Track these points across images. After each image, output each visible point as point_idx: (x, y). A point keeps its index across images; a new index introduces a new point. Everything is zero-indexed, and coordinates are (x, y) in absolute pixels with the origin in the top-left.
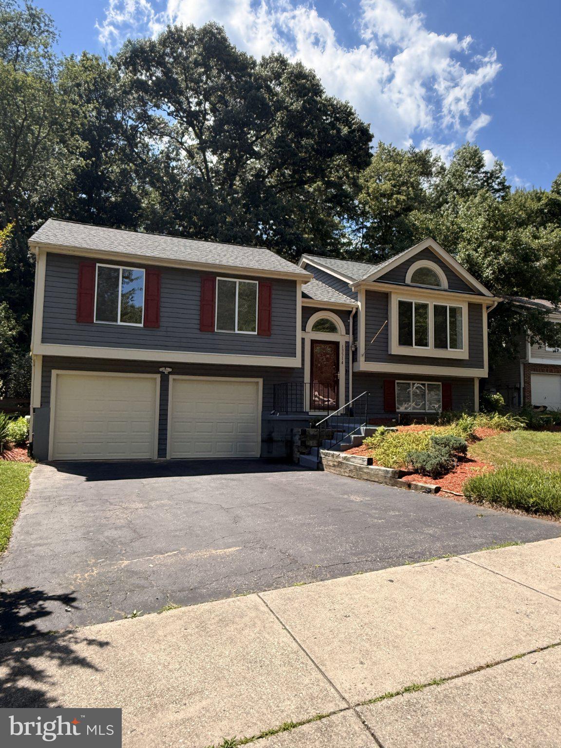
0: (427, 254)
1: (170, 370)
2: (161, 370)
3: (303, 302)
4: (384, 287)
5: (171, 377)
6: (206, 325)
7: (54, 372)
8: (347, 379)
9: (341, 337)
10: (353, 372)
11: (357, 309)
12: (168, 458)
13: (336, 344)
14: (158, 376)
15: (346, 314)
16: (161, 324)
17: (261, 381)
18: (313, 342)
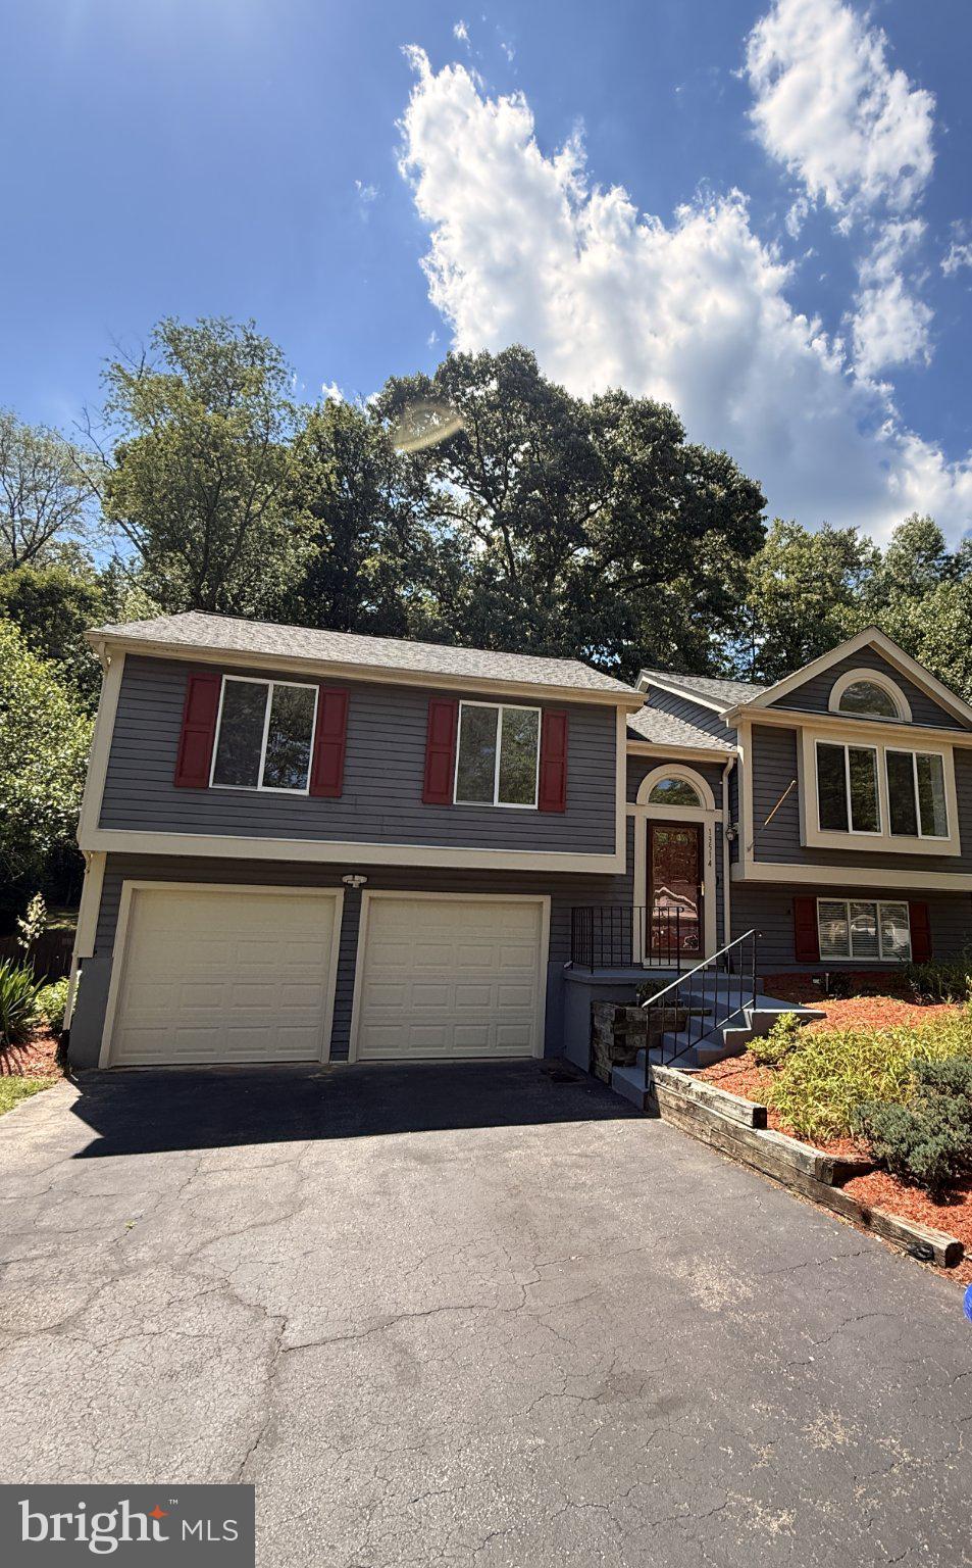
0: (868, 657)
1: (363, 880)
2: (345, 879)
3: (628, 747)
4: (788, 717)
5: (366, 894)
6: (435, 791)
7: (128, 886)
8: (720, 897)
9: (706, 813)
10: (731, 882)
11: (736, 759)
12: (352, 1060)
13: (699, 828)
14: (339, 893)
15: (714, 770)
16: (346, 790)
17: (546, 900)
18: (652, 824)
